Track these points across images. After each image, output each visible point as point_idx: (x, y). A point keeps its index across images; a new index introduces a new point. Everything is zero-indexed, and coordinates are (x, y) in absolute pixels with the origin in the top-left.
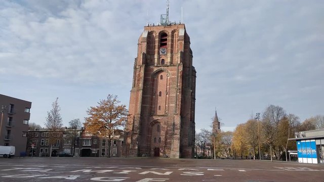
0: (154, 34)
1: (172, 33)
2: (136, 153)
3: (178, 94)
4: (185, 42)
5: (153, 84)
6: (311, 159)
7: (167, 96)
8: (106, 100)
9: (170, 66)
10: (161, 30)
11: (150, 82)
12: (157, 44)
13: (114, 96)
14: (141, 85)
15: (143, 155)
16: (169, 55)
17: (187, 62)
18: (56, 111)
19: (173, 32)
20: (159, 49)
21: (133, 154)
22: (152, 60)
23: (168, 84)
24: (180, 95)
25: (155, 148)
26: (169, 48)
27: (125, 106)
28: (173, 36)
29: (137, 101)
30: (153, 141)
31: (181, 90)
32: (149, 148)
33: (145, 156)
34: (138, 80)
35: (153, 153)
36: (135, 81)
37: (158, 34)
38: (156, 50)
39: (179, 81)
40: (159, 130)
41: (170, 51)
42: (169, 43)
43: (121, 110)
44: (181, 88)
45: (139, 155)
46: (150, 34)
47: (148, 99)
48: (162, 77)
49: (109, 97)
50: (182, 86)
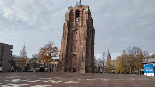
0: (73, 11)
2: (64, 71)
4: (88, 15)
5: (72, 37)
6: (151, 73)
7: (80, 42)
8: (48, 44)
9: (81, 27)
10: (77, 9)
11: (71, 35)
12: (74, 16)
13: (52, 42)
14: (66, 37)
15: (67, 71)
16: (81, 21)
17: (90, 25)
18: (24, 50)
19: (83, 10)
20: (76, 18)
21: (62, 71)
22: (72, 24)
23: (80, 36)
24: (86, 41)
25: (74, 68)
26: (81, 18)
27: (57, 47)
28: (82, 12)
29: (64, 45)
30: (72, 65)
31: (86, 39)
32: (70, 68)
33: (68, 72)
34: (65, 34)
35: (73, 70)
36: (64, 35)
37: (75, 11)
38: (74, 19)
39: (85, 35)
40: (75, 59)
41: (81, 19)
42: (81, 15)
43: (55, 49)
44: (86, 38)
45: (65, 71)
46: (71, 11)
47: (70, 44)
48: (77, 32)
49: (50, 43)
50: (87, 37)
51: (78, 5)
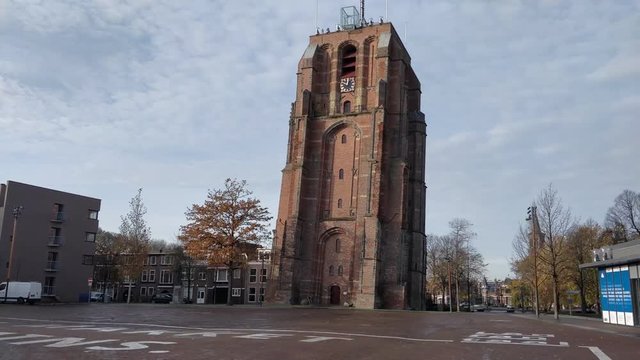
0: (329, 51)
1: (365, 44)
2: (289, 298)
3: (374, 172)
4: (390, 60)
5: (326, 155)
7: (356, 177)
8: (224, 189)
9: (361, 113)
10: (343, 41)
11: (320, 151)
12: (334, 70)
14: (300, 158)
15: (303, 302)
16: (360, 90)
17: (396, 103)
18: (138, 215)
19: (368, 42)
20: (339, 79)
21: (282, 299)
22: (325, 105)
24: (378, 175)
25: (333, 287)
26: (360, 77)
29: (292, 191)
30: (326, 273)
31: (380, 164)
32: (318, 287)
33: (308, 304)
34: (296, 148)
35: (327, 297)
36: (291, 149)
37: (336, 50)
38: (334, 82)
39: (376, 145)
40: (337, 250)
41: (360, 83)
42: (359, 65)
44: (379, 160)
45: (296, 300)
46: (321, 51)
47: (316, 186)
48: (344, 138)
49: (229, 183)
50: (383, 155)
51: (350, 21)
